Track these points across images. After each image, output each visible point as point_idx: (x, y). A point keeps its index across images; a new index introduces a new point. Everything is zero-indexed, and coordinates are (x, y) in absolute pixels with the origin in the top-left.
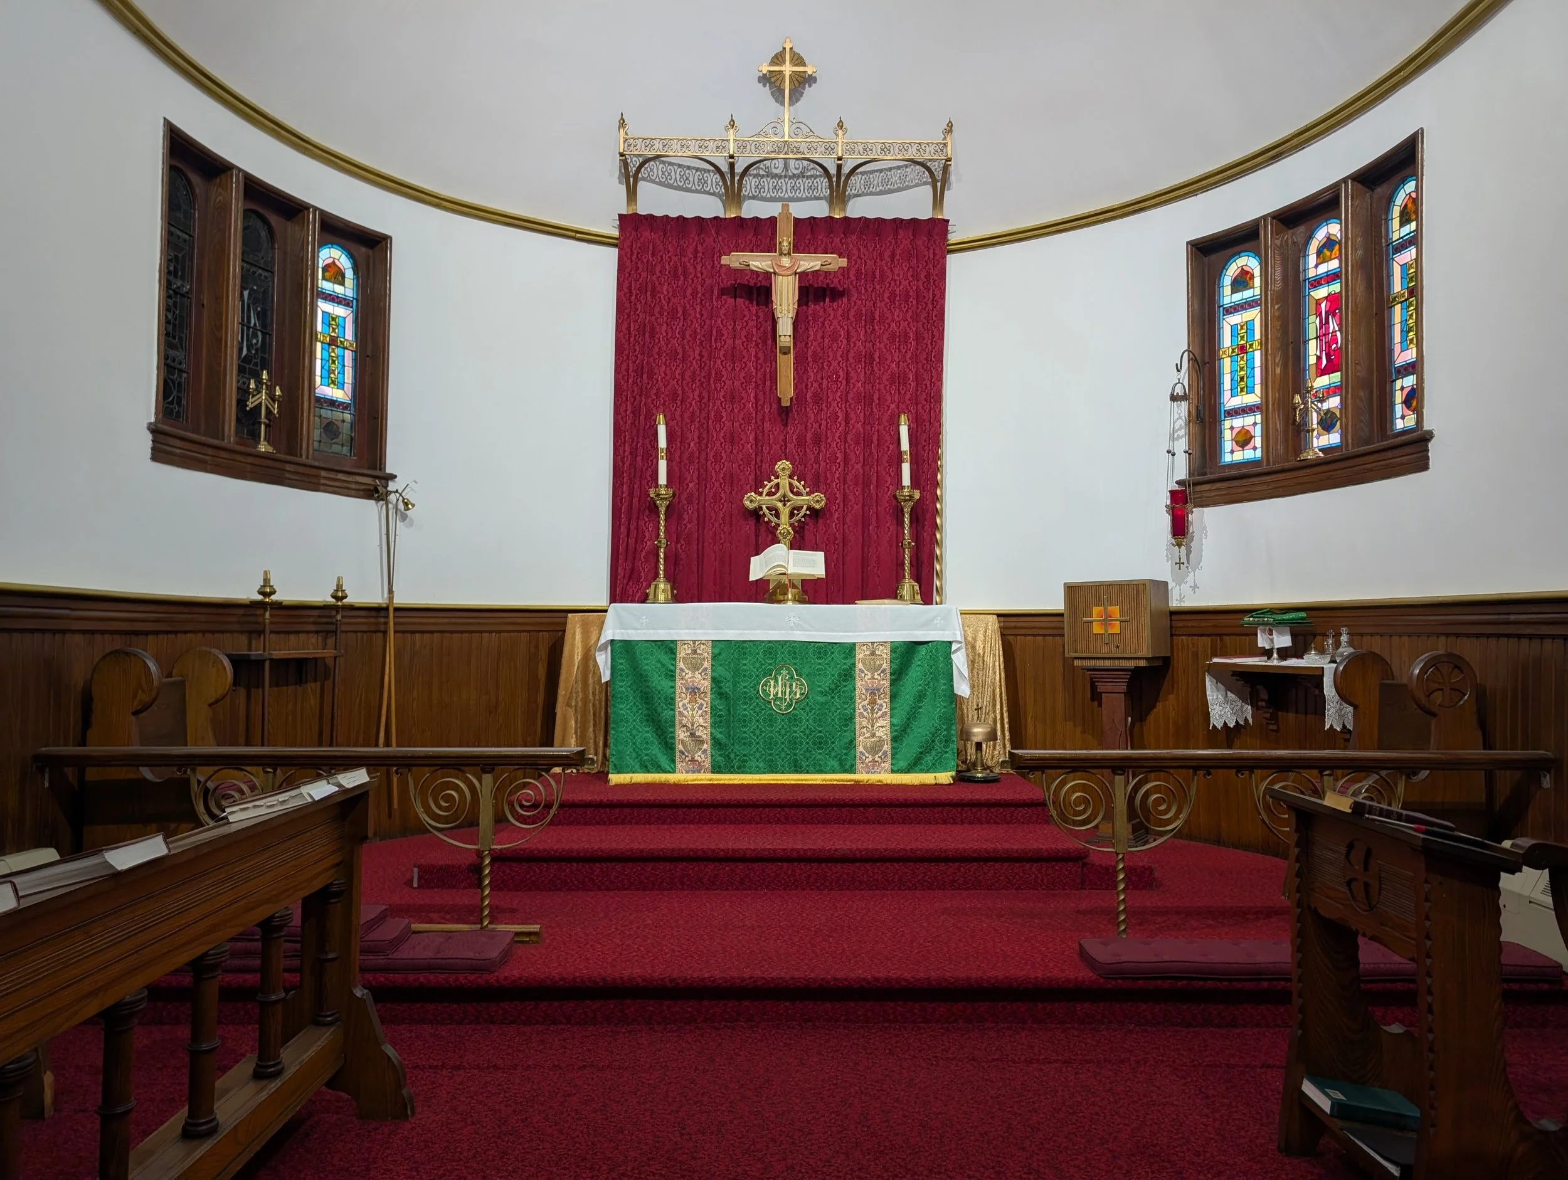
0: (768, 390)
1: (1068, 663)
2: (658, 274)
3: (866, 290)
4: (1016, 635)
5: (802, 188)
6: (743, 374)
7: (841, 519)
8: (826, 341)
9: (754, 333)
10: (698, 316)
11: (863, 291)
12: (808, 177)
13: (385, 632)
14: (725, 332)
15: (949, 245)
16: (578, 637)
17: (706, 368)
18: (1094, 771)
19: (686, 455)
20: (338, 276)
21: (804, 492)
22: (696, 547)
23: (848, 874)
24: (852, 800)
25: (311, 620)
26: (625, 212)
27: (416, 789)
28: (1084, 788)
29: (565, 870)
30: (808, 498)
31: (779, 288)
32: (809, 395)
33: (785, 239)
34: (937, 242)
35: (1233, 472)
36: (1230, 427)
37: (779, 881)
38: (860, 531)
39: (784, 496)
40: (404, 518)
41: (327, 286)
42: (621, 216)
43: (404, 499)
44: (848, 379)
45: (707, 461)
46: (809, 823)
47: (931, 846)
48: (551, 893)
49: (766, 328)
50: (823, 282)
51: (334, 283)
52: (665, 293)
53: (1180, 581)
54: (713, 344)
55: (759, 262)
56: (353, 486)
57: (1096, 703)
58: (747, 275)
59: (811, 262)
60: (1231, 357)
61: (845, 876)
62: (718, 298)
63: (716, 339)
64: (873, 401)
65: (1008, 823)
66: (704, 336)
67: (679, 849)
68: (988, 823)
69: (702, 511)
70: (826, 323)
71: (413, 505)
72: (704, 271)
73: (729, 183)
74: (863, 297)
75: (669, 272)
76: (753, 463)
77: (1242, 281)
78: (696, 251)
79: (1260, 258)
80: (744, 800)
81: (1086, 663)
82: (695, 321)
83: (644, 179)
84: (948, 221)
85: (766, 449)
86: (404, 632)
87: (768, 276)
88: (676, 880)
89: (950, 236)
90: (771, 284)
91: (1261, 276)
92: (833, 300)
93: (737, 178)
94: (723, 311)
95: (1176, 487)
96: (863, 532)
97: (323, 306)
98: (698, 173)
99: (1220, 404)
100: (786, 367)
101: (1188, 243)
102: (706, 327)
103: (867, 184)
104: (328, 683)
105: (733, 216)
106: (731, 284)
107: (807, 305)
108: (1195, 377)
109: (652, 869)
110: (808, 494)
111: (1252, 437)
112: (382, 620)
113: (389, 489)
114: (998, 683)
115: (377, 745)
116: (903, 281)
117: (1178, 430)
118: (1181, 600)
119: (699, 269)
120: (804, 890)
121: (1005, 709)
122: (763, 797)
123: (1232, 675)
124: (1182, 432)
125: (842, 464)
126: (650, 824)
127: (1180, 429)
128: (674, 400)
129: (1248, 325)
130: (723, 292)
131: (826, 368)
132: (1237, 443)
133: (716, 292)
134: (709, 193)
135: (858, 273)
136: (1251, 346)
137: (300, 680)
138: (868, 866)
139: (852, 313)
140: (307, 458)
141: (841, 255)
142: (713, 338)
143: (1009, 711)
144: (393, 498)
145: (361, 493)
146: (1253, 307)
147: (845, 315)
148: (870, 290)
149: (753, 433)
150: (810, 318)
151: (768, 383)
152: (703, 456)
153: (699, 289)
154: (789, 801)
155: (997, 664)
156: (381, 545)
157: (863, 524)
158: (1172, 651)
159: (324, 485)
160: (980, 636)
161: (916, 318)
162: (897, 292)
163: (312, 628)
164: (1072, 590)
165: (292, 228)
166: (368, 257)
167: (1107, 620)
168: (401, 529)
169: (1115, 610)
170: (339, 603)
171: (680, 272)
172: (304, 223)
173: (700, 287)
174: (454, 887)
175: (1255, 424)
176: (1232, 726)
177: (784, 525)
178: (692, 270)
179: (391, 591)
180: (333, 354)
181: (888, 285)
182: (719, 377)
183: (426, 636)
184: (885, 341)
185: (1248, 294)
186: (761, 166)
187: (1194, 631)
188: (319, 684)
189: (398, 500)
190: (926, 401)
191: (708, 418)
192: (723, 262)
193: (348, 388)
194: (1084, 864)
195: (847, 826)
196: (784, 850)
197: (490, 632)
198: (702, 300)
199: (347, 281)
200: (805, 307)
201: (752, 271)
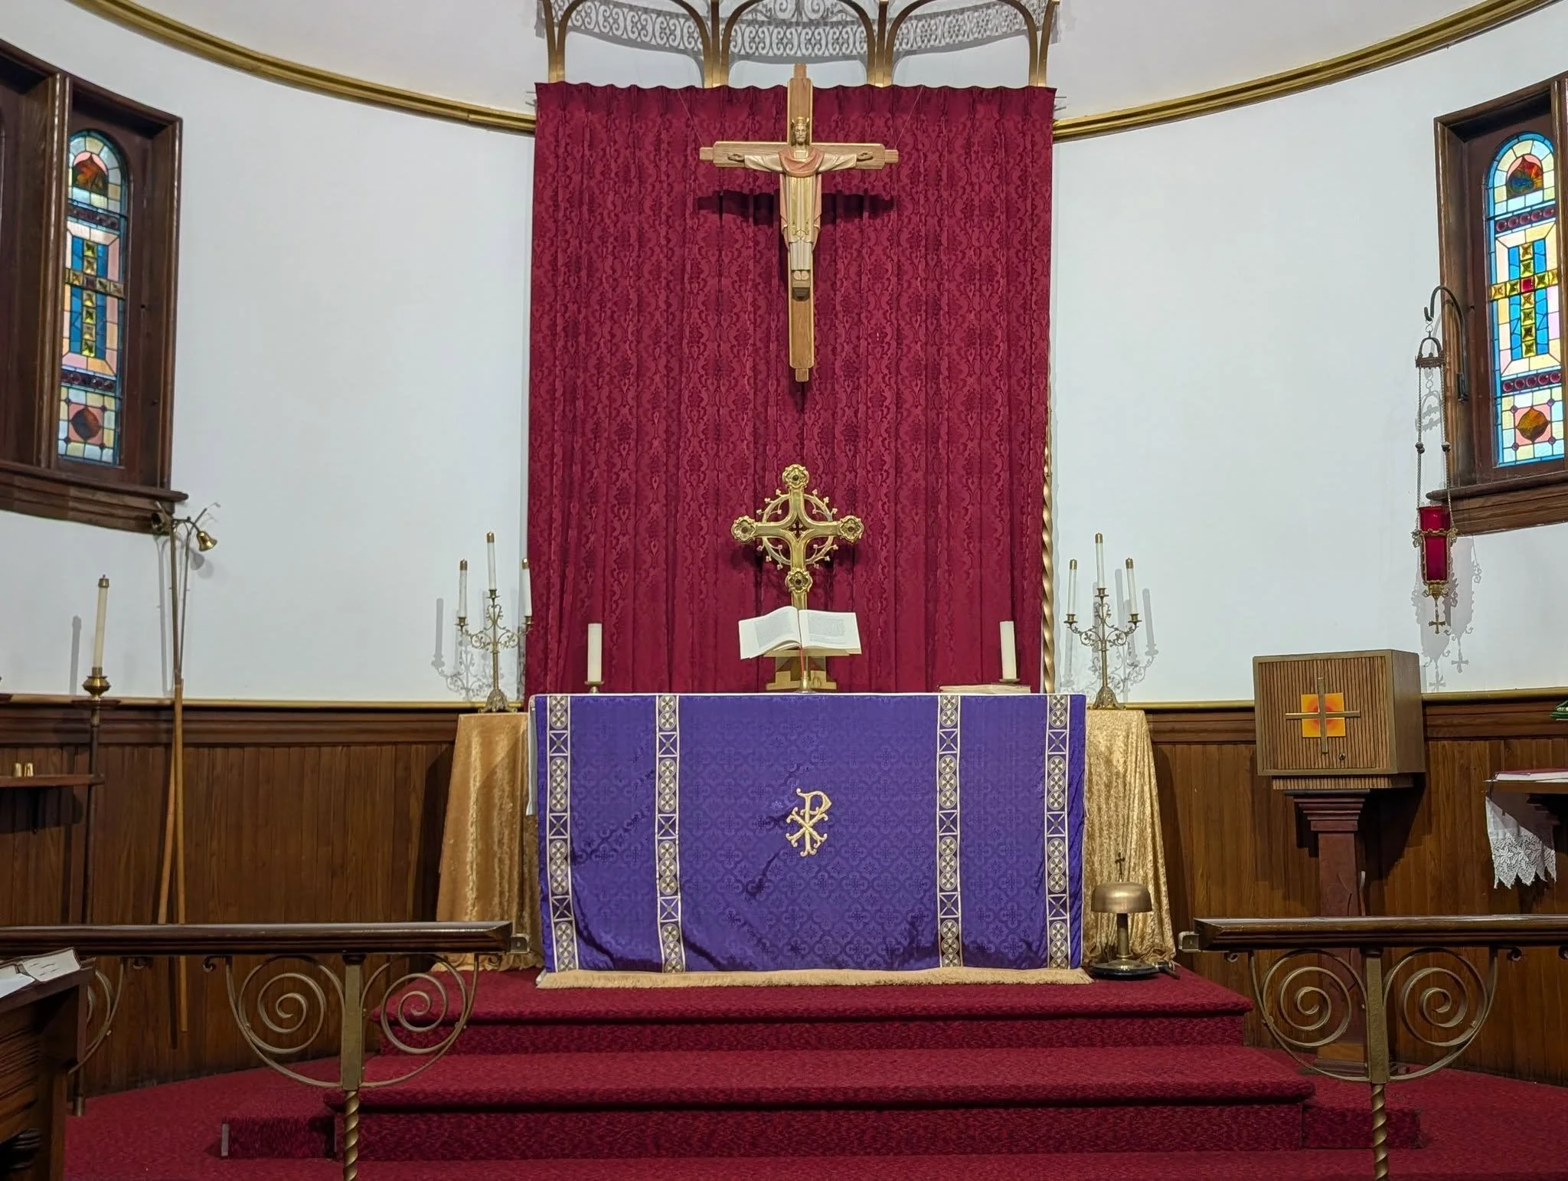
0: (773, 356)
1: (1261, 787)
2: (598, 176)
3: (927, 199)
4: (1174, 743)
5: (823, 42)
6: (733, 333)
7: (892, 560)
8: (864, 278)
9: (751, 267)
10: (663, 242)
11: (922, 202)
12: (834, 25)
13: (168, 746)
14: (704, 265)
15: (1055, 129)
16: (476, 751)
17: (676, 323)
18: (1335, 951)
19: (646, 460)
20: (96, 180)
21: (828, 513)
22: (664, 606)
23: (926, 1128)
24: (924, 1009)
25: (51, 725)
26: (545, 81)
27: (237, 991)
28: (1318, 979)
29: (467, 1126)
30: (835, 523)
31: (791, 197)
32: (838, 364)
33: (800, 118)
34: (1038, 125)
35: (1519, 478)
36: (1511, 408)
37: (814, 1141)
38: (921, 577)
39: (798, 521)
40: (199, 562)
41: (79, 195)
42: (540, 87)
43: (199, 532)
44: (899, 338)
45: (678, 469)
46: (857, 1048)
47: (1059, 1081)
48: (446, 1164)
49: (770, 260)
50: (858, 188)
51: (91, 192)
52: (610, 206)
53: (1436, 655)
54: (687, 286)
55: (759, 156)
56: (120, 512)
57: (1306, 850)
58: (738, 177)
59: (841, 156)
60: (1509, 297)
61: (921, 1132)
62: (695, 214)
63: (691, 278)
64: (940, 373)
65: (1177, 1043)
66: (671, 273)
67: (653, 1090)
68: (1145, 1044)
69: (671, 548)
70: (864, 251)
71: (214, 542)
72: (671, 172)
73: (710, 34)
74: (922, 211)
75: (616, 174)
76: (751, 471)
77: (1525, 178)
78: (658, 141)
79: (1553, 144)
80: (751, 1011)
81: (1292, 786)
82: (657, 249)
83: (575, 29)
84: (1054, 91)
85: (771, 450)
86: (197, 745)
87: (772, 178)
88: (648, 1141)
89: (1056, 115)
90: (778, 191)
91: (1555, 169)
92: (874, 215)
93: (722, 26)
94: (701, 235)
95: (1426, 502)
96: (927, 579)
97: (77, 228)
98: (661, 19)
99: (1494, 371)
100: (802, 320)
101: (1436, 120)
102: (674, 259)
103: (926, 35)
104: (78, 829)
105: (715, 85)
106: (715, 192)
107: (834, 222)
108: (1453, 330)
109: (609, 1123)
110: (835, 518)
111: (1546, 423)
112: (164, 726)
113: (176, 516)
114: (1149, 820)
115: (155, 921)
116: (984, 185)
117: (1428, 413)
118: (1439, 682)
119: (663, 169)
120: (854, 1154)
121: (1161, 861)
122: (781, 1005)
123: (1529, 801)
124: (1437, 416)
125: (892, 472)
126: (599, 1050)
127: (1431, 410)
128: (625, 374)
129: (1535, 249)
130: (701, 204)
131: (865, 321)
132: (1523, 432)
133: (690, 204)
134: (677, 50)
135: (914, 176)
136: (1541, 279)
137: (35, 823)
138: (958, 1114)
139: (905, 235)
140: (49, 467)
141: (887, 145)
142: (687, 276)
143: (1167, 864)
144: (181, 530)
145: (132, 522)
146: (1543, 219)
147: (894, 240)
148: (932, 199)
149: (751, 424)
150: (839, 243)
151: (773, 346)
152: (672, 461)
153: (664, 200)
154: (823, 1011)
155: (1146, 788)
156: (162, 606)
157: (926, 565)
158: (1428, 766)
159: (74, 509)
160: (1119, 743)
161: (1005, 242)
162: (976, 203)
163: (54, 738)
164: (1266, 669)
165: (27, 105)
166: (145, 151)
167: (1324, 715)
168: (195, 581)
169: (1337, 699)
170: (97, 698)
171: (633, 174)
172: (47, 99)
173: (665, 196)
174: (286, 1155)
175: (1551, 402)
176: (1528, 883)
177: (798, 567)
178: (652, 170)
179: (178, 680)
180: (88, 303)
181: (961, 191)
182: (696, 338)
183: (233, 751)
184: (957, 277)
185: (1533, 199)
186: (760, 7)
187: (1464, 732)
188: (62, 828)
189: (189, 534)
190: (1024, 372)
191: (679, 401)
192: (702, 156)
193: (112, 356)
194: (1306, 1108)
195: (918, 1051)
196: (822, 1090)
197: (334, 745)
198: (668, 217)
199: (111, 188)
200: (830, 227)
201: (746, 169)
